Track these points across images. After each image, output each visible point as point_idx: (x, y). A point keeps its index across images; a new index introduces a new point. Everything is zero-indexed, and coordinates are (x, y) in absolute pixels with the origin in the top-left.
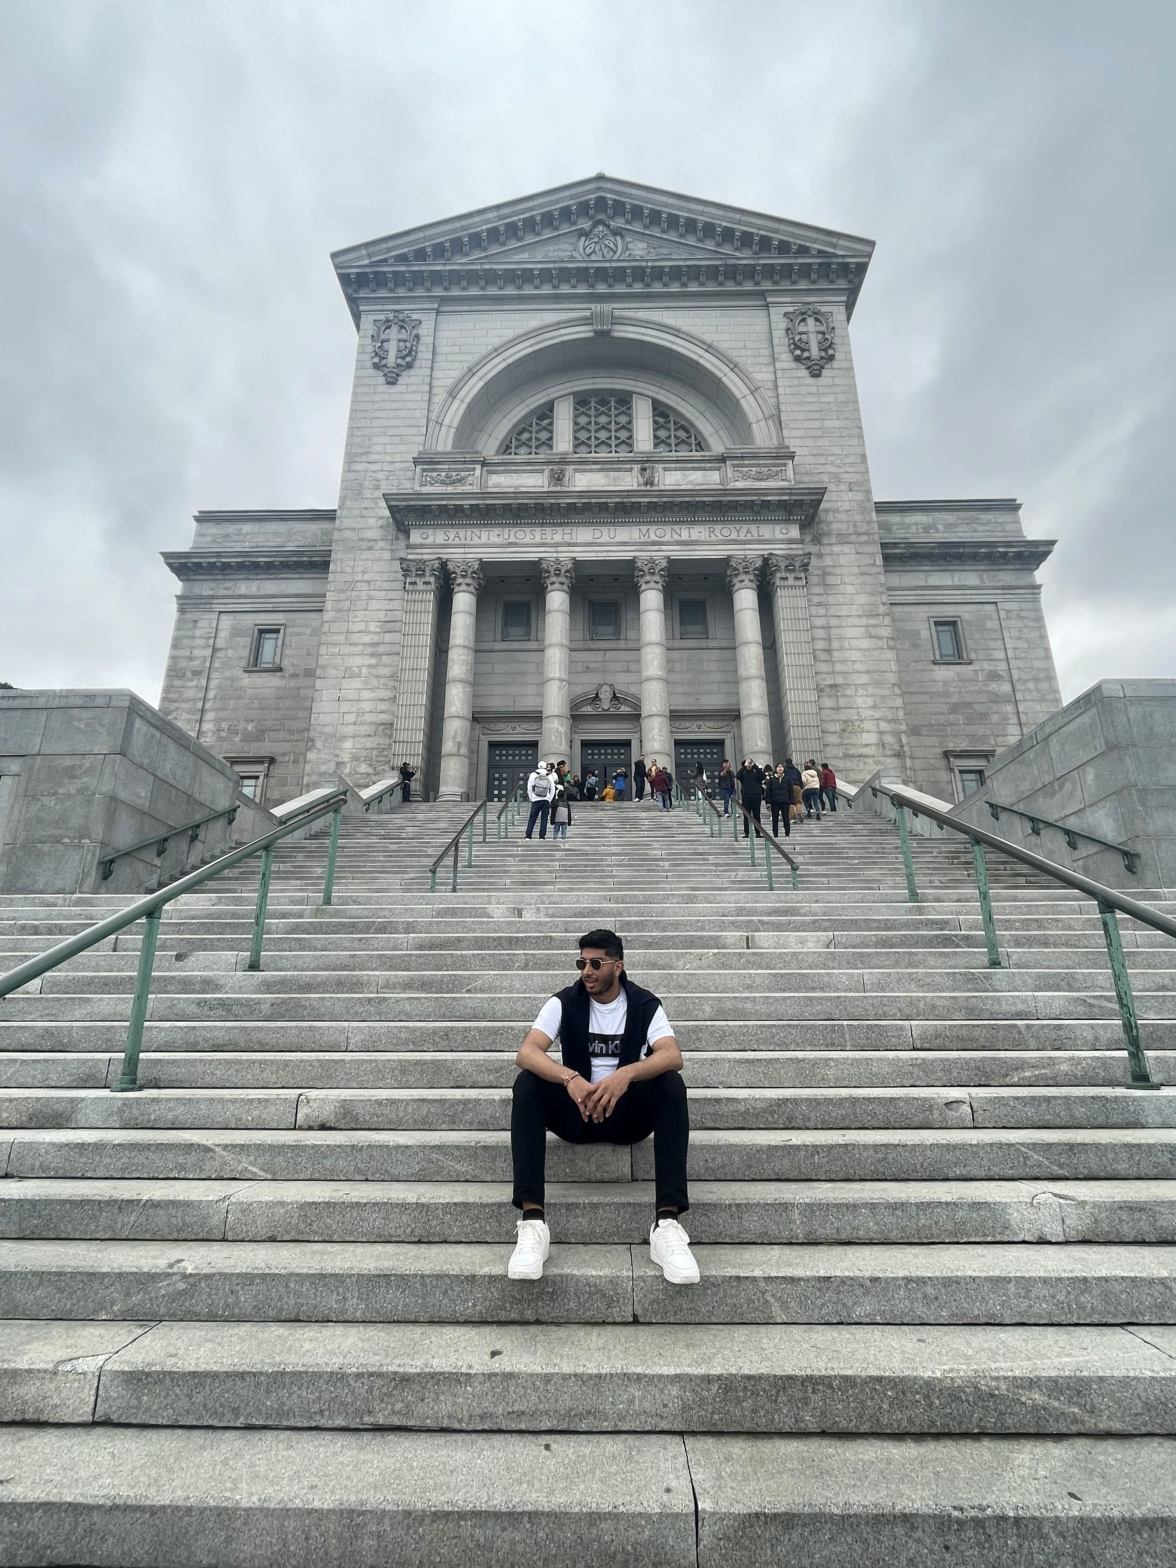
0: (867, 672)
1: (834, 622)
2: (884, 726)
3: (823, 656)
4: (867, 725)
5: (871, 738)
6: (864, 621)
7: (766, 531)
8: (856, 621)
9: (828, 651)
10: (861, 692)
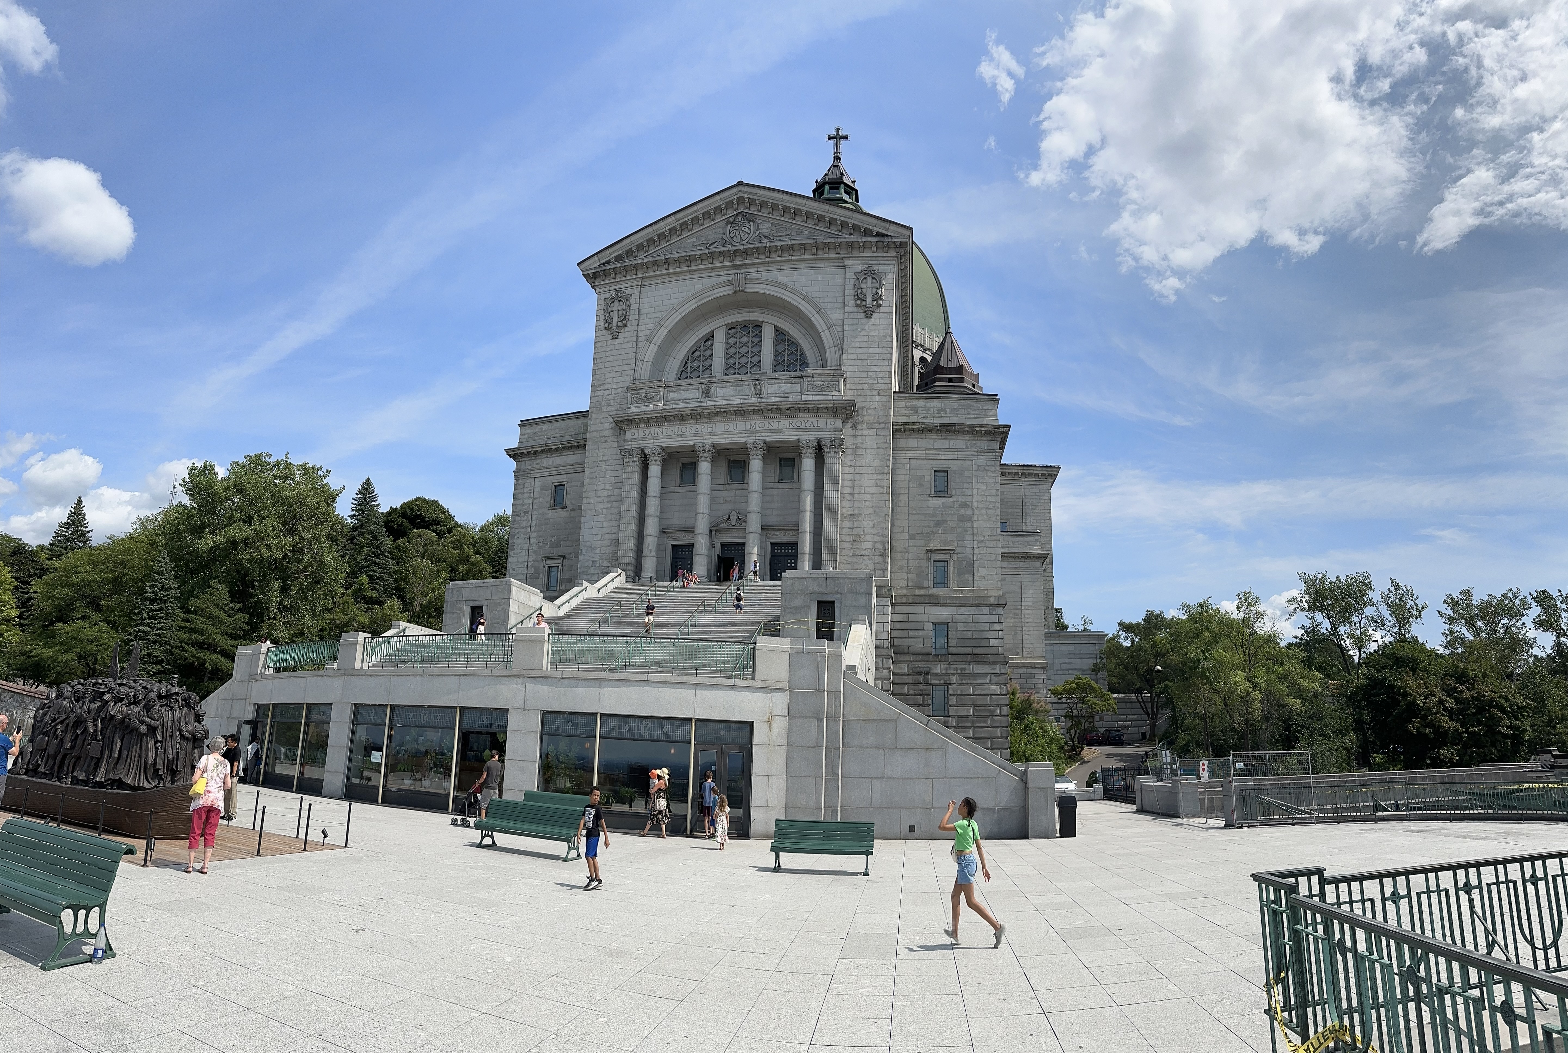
0: (872, 507)
1: (857, 477)
2: (877, 538)
3: (848, 497)
4: (868, 538)
5: (869, 545)
6: (875, 477)
7: (822, 423)
8: (871, 477)
9: (852, 494)
10: (867, 518)
